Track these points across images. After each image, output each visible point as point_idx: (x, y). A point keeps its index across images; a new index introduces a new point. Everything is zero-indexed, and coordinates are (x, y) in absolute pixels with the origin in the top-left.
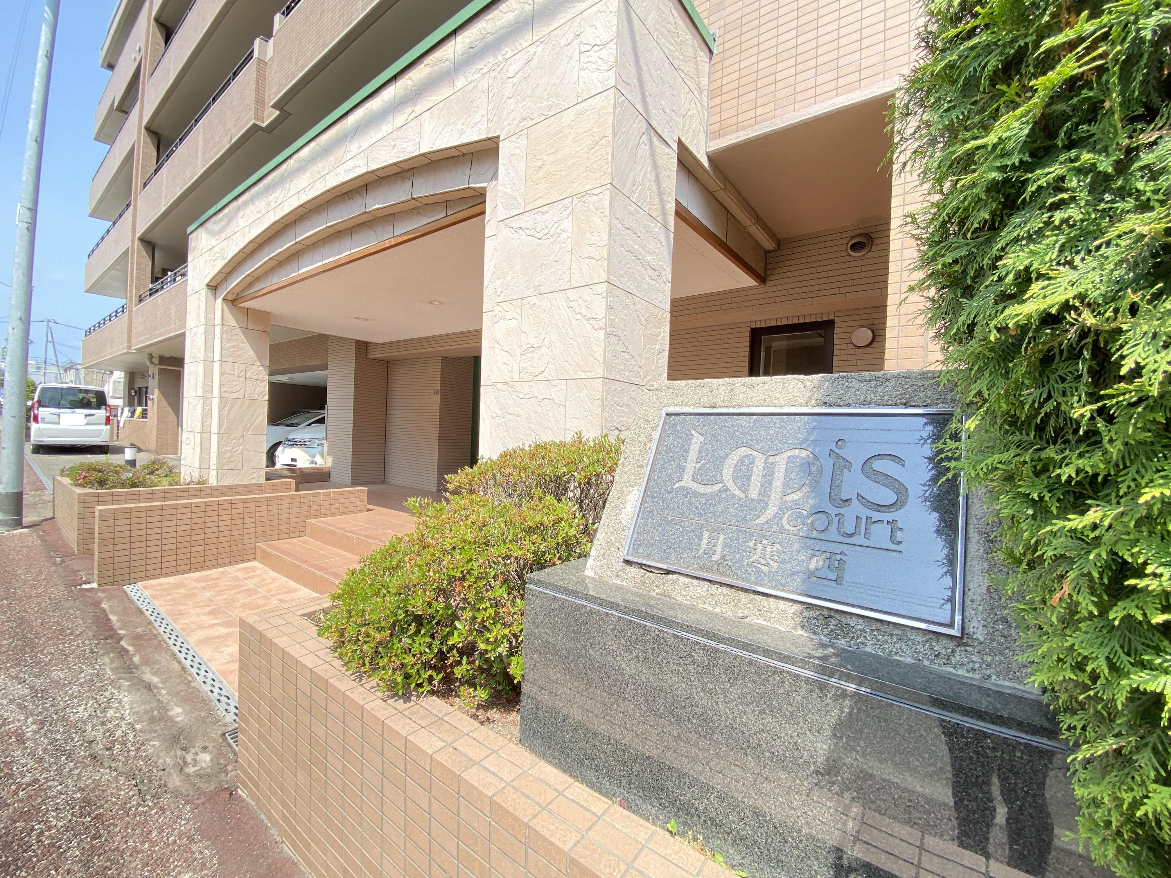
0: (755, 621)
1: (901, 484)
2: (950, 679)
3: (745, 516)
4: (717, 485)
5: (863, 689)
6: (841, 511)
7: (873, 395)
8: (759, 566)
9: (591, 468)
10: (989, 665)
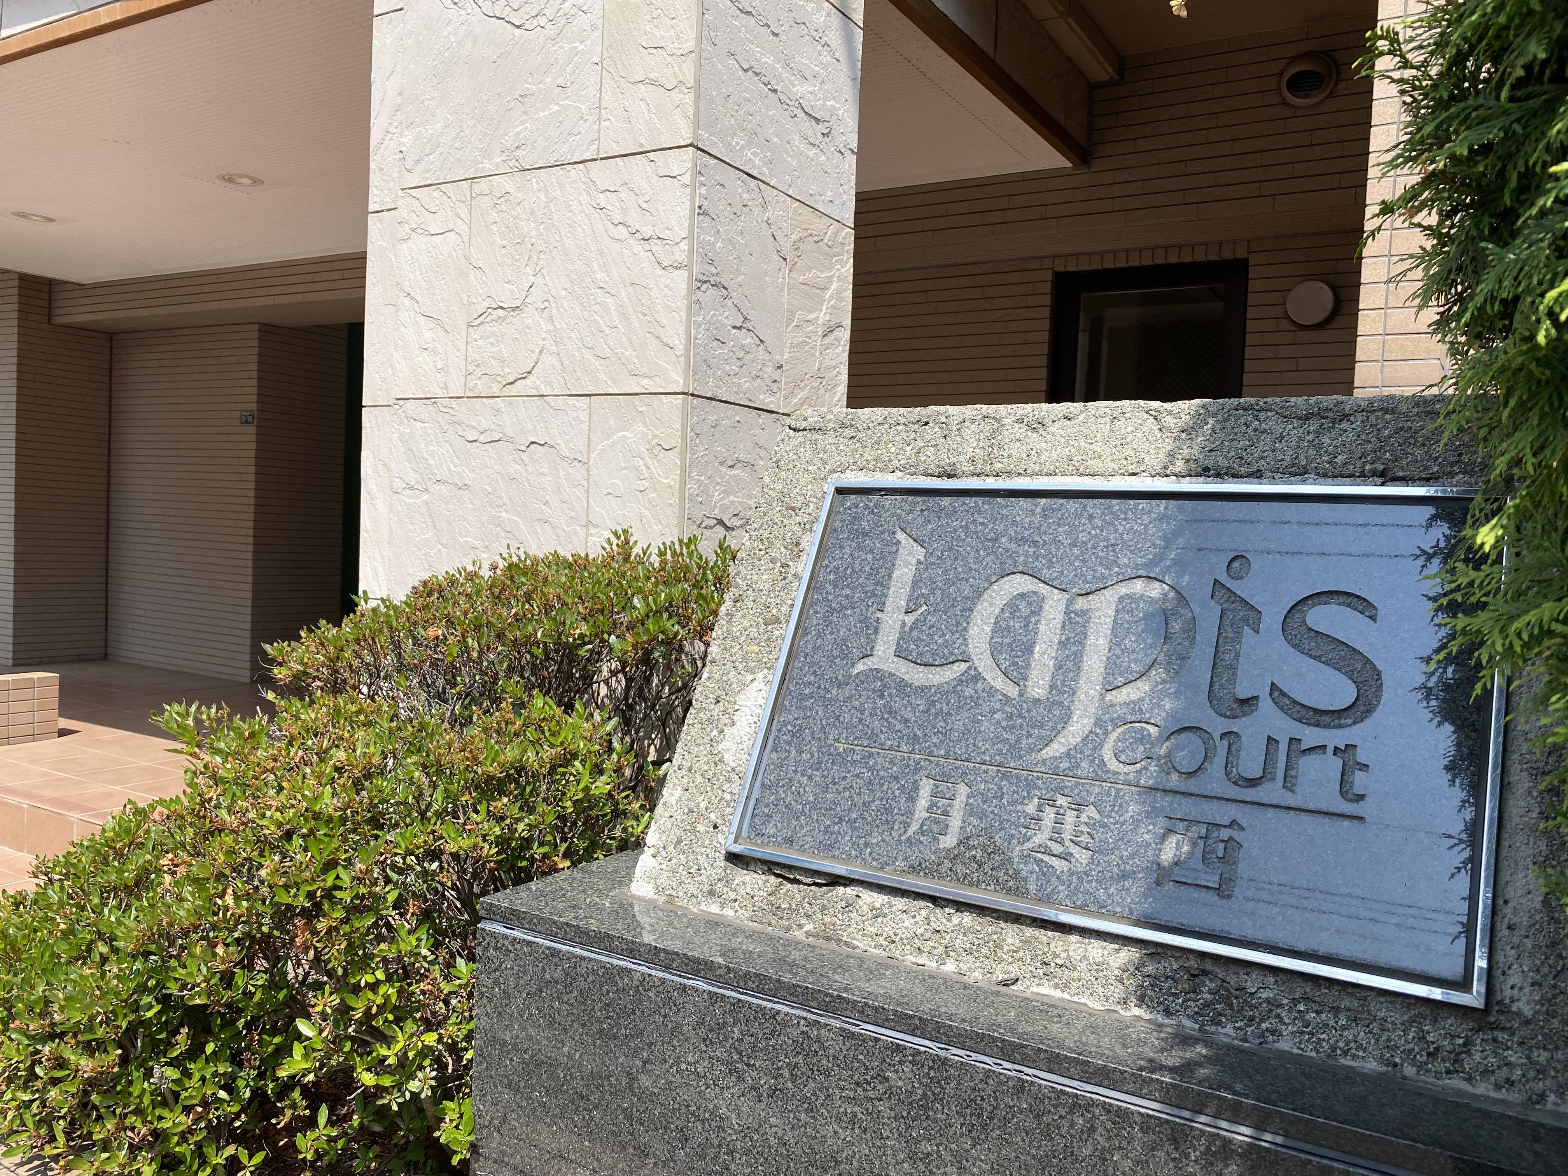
0: (1036, 989)
1: (1367, 661)
2: (1458, 1105)
3: (1018, 740)
4: (955, 667)
5: (1268, 1137)
6: (1235, 726)
7: (1312, 452)
8: (1046, 858)
9: (651, 625)
10: (1542, 1072)
